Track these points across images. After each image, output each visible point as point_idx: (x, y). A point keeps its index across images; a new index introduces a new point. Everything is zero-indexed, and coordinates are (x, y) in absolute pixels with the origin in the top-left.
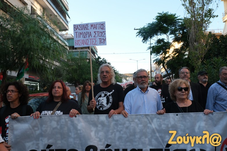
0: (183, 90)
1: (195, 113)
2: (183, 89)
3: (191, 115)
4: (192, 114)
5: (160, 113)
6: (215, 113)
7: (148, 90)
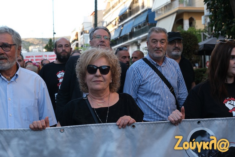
0: (98, 72)
1: (98, 126)
2: (98, 70)
3: (91, 130)
4: (92, 127)
5: (36, 127)
6: (138, 124)
7: (17, 75)
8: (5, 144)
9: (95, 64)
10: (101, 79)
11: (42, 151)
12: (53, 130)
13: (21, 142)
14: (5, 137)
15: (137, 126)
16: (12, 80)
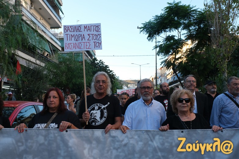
5: (163, 129)
6: (225, 130)
7: (152, 103)
8: (152, 138)
9: (182, 98)
10: (186, 105)
11: (172, 143)
12: (178, 132)
13: (161, 137)
14: (152, 135)
15: (224, 131)
16: (150, 105)
